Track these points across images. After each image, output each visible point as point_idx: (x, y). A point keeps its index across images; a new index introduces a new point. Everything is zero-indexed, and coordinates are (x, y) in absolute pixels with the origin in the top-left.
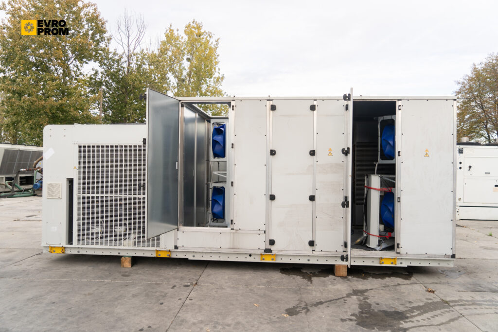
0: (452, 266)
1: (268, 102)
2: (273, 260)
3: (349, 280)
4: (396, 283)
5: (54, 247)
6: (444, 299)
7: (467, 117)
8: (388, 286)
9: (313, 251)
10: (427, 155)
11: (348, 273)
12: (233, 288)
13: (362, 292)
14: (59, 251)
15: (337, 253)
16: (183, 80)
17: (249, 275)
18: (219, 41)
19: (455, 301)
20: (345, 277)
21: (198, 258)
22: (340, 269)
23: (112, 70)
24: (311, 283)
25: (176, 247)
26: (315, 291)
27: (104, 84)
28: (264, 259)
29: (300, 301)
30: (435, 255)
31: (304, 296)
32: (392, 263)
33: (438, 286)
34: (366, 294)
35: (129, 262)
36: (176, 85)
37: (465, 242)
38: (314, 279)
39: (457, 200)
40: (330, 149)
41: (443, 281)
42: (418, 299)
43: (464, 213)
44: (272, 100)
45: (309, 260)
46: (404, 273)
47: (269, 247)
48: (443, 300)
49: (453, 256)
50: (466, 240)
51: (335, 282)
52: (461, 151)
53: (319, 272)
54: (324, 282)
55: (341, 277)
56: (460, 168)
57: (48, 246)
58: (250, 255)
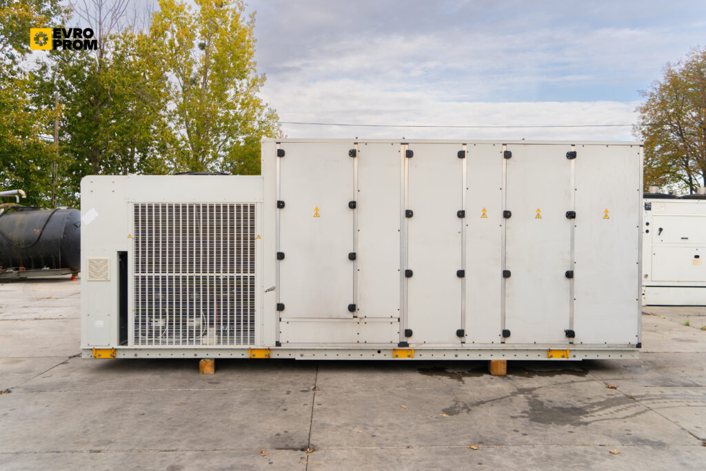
0: (638, 358)
1: (403, 146)
2: (409, 356)
3: (509, 379)
4: (569, 380)
5: (99, 349)
6: (628, 394)
7: (658, 148)
8: (560, 384)
9: (462, 343)
10: (606, 217)
11: (507, 371)
12: (366, 391)
13: (530, 391)
14: (107, 355)
15: (493, 345)
16: (194, 82)
17: (379, 378)
19: (642, 396)
20: (505, 376)
21: (308, 356)
22: (497, 365)
23: (71, 64)
24: (463, 383)
25: (278, 344)
26: (471, 391)
27: (58, 88)
28: (397, 356)
29: (457, 402)
30: (616, 345)
31: (459, 396)
32: (563, 357)
33: (621, 382)
34: (534, 392)
35: (211, 367)
36: (180, 89)
37: (653, 333)
38: (466, 379)
39: (643, 278)
40: (484, 210)
41: (626, 377)
42: (598, 394)
43: (652, 297)
44: (407, 144)
45: (456, 356)
46: (577, 370)
47: (405, 340)
48: (627, 396)
49: (639, 346)
50: (655, 331)
51: (493, 381)
52: (648, 207)
53: (469, 371)
54: (479, 381)
55: (499, 376)
56: (647, 231)
57: (92, 348)
58: (379, 352)
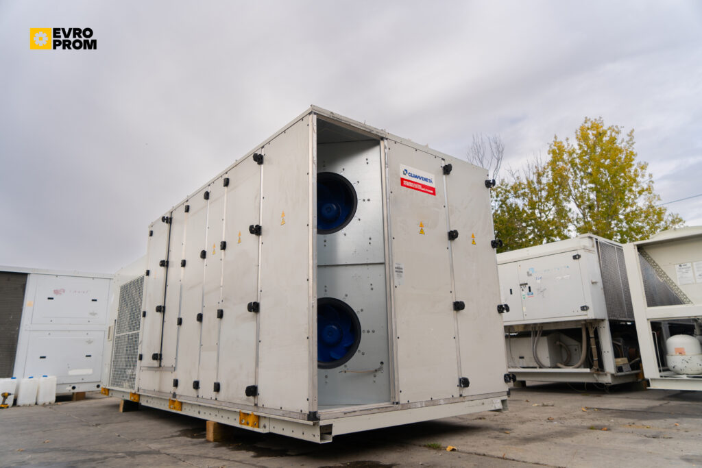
10: (283, 222)
15: (216, 402)
18: (634, 134)
30: (290, 412)
45: (199, 412)
